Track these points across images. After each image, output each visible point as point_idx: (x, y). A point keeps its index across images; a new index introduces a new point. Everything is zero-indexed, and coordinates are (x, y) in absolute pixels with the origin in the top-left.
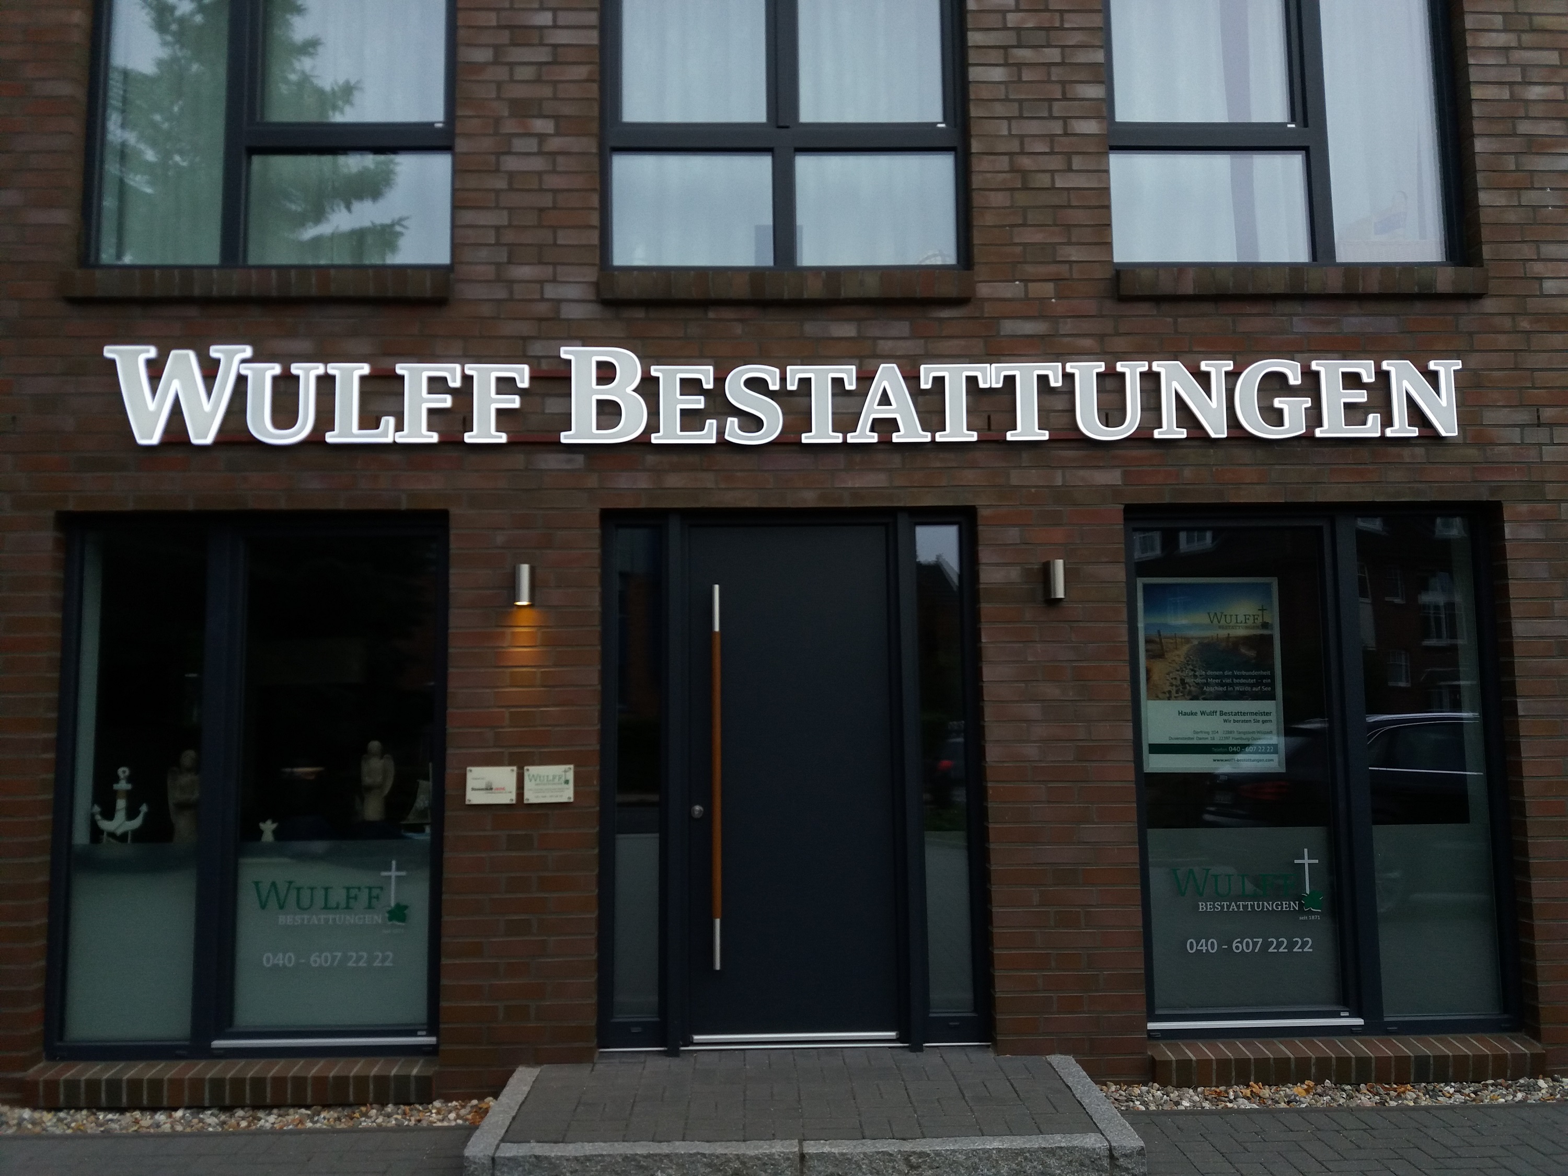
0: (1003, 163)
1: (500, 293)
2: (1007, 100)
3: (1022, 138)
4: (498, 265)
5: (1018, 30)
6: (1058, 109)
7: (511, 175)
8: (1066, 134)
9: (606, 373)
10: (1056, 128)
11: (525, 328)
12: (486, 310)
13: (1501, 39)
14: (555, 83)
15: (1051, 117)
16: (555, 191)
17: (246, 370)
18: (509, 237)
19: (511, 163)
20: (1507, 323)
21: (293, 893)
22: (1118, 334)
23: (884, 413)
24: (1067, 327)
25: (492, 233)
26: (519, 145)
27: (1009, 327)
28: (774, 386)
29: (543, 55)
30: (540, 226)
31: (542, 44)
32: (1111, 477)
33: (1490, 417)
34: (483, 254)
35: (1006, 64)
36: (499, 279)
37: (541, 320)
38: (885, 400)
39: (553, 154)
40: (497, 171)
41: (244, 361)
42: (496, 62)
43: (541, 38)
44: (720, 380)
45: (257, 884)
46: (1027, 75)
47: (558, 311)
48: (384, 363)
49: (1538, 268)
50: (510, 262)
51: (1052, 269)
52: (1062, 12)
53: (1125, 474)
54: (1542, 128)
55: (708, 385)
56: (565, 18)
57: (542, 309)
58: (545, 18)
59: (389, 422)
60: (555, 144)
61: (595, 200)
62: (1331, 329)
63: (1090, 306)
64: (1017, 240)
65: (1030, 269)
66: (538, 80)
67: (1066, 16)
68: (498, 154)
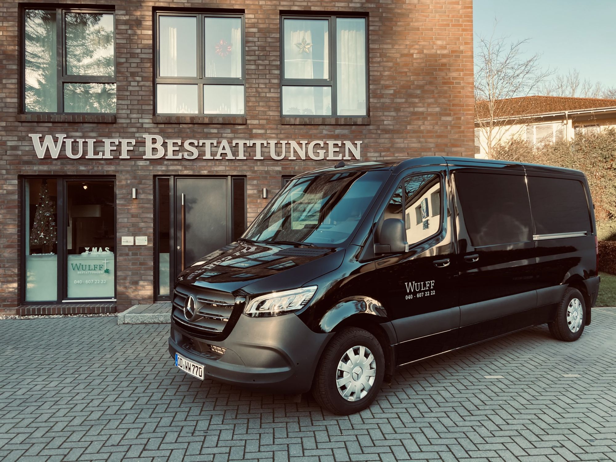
0: (254, 90)
1: (128, 121)
2: (255, 74)
3: (259, 84)
4: (128, 114)
5: (258, 56)
6: (267, 76)
7: (131, 91)
8: (269, 83)
9: (154, 141)
10: (267, 81)
11: (134, 130)
12: (125, 125)
13: (379, 59)
14: (141, 68)
15: (266, 79)
16: (142, 96)
17: (65, 140)
18: (130, 107)
19: (130, 88)
20: (375, 131)
21: (81, 266)
22: (281, 133)
23: (224, 152)
24: (268, 132)
25: (126, 106)
26: (133, 84)
27: (254, 131)
28: (196, 144)
29: (138, 60)
30: (138, 104)
31: (138, 58)
32: (279, 168)
33: (369, 154)
34: (124, 111)
35: (255, 65)
36: (128, 118)
37: (138, 128)
38: (224, 148)
39: (141, 86)
40: (127, 90)
41: (64, 138)
42: (126, 62)
43: (138, 56)
44: (182, 143)
45: (72, 264)
46: (260, 68)
47: (142, 125)
48: (100, 139)
49: (384, 118)
50: (130, 113)
51: (266, 117)
52: (269, 51)
53: (282, 168)
54: (387, 83)
55: (180, 144)
56: (143, 51)
57: (138, 125)
58: (139, 51)
59: (101, 154)
60: (142, 83)
61: (152, 98)
62: (332, 133)
63: (274, 126)
64: (257, 110)
65: (260, 117)
66: (137, 67)
67: (271, 52)
68: (127, 86)
